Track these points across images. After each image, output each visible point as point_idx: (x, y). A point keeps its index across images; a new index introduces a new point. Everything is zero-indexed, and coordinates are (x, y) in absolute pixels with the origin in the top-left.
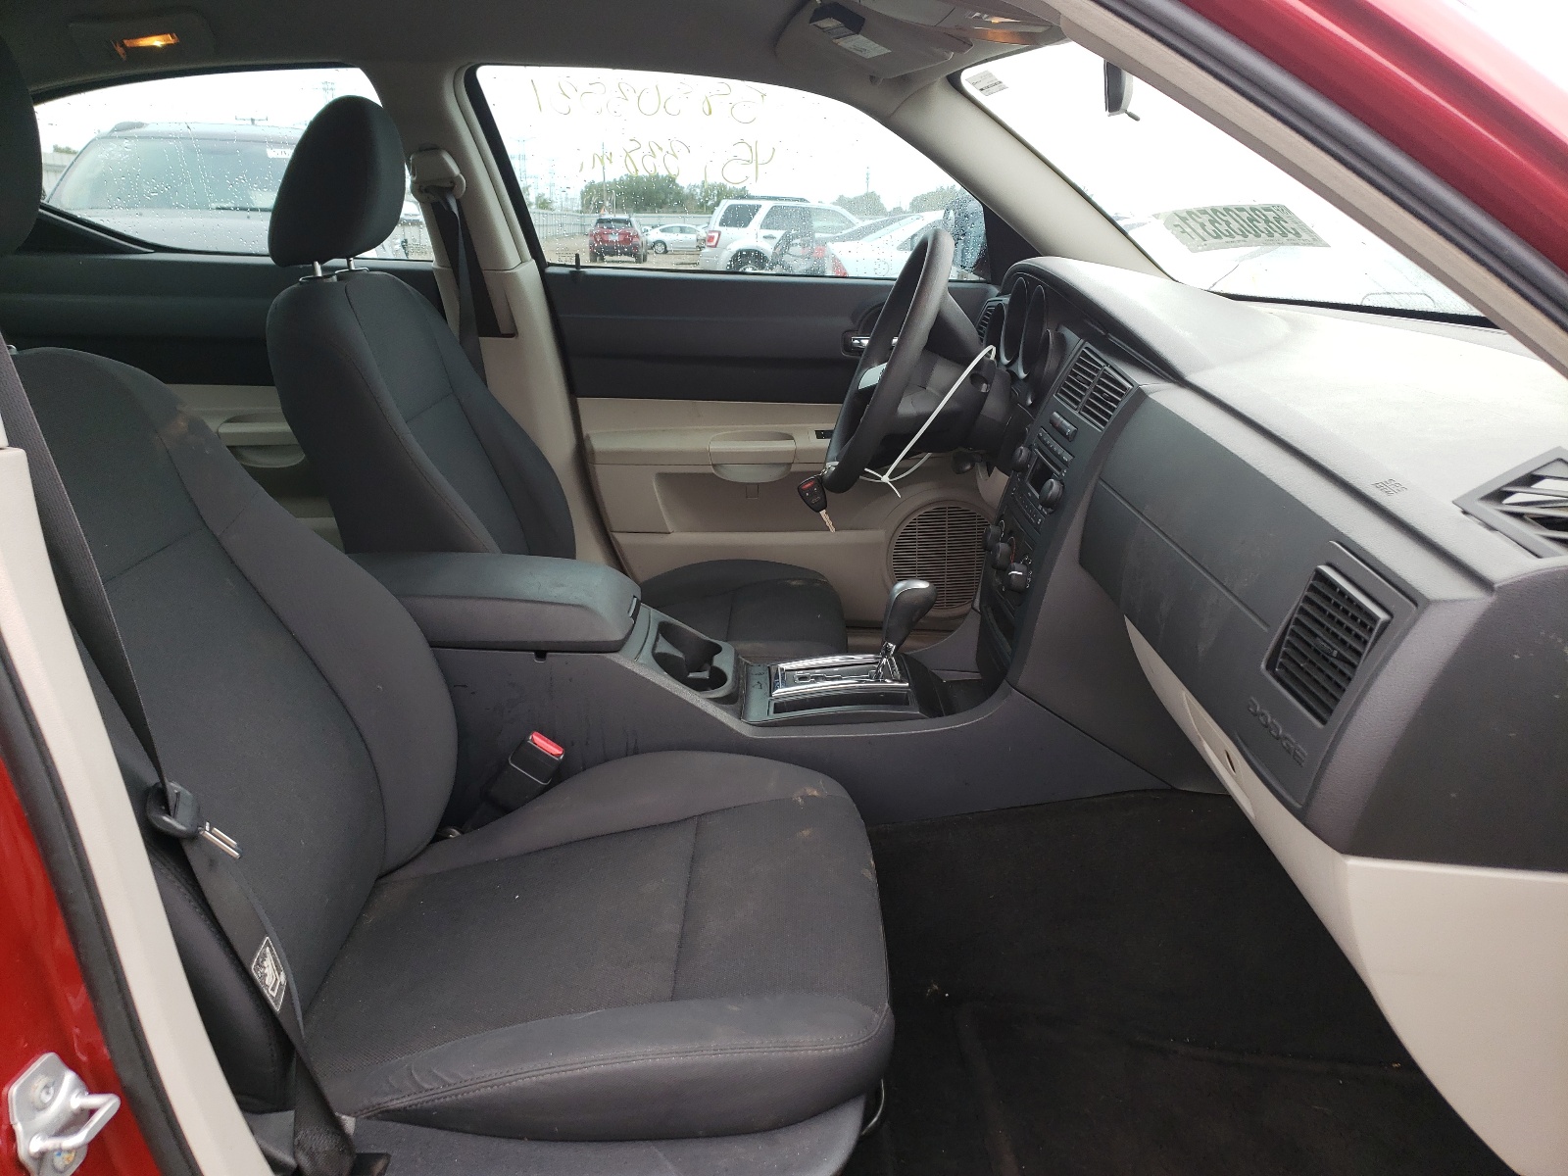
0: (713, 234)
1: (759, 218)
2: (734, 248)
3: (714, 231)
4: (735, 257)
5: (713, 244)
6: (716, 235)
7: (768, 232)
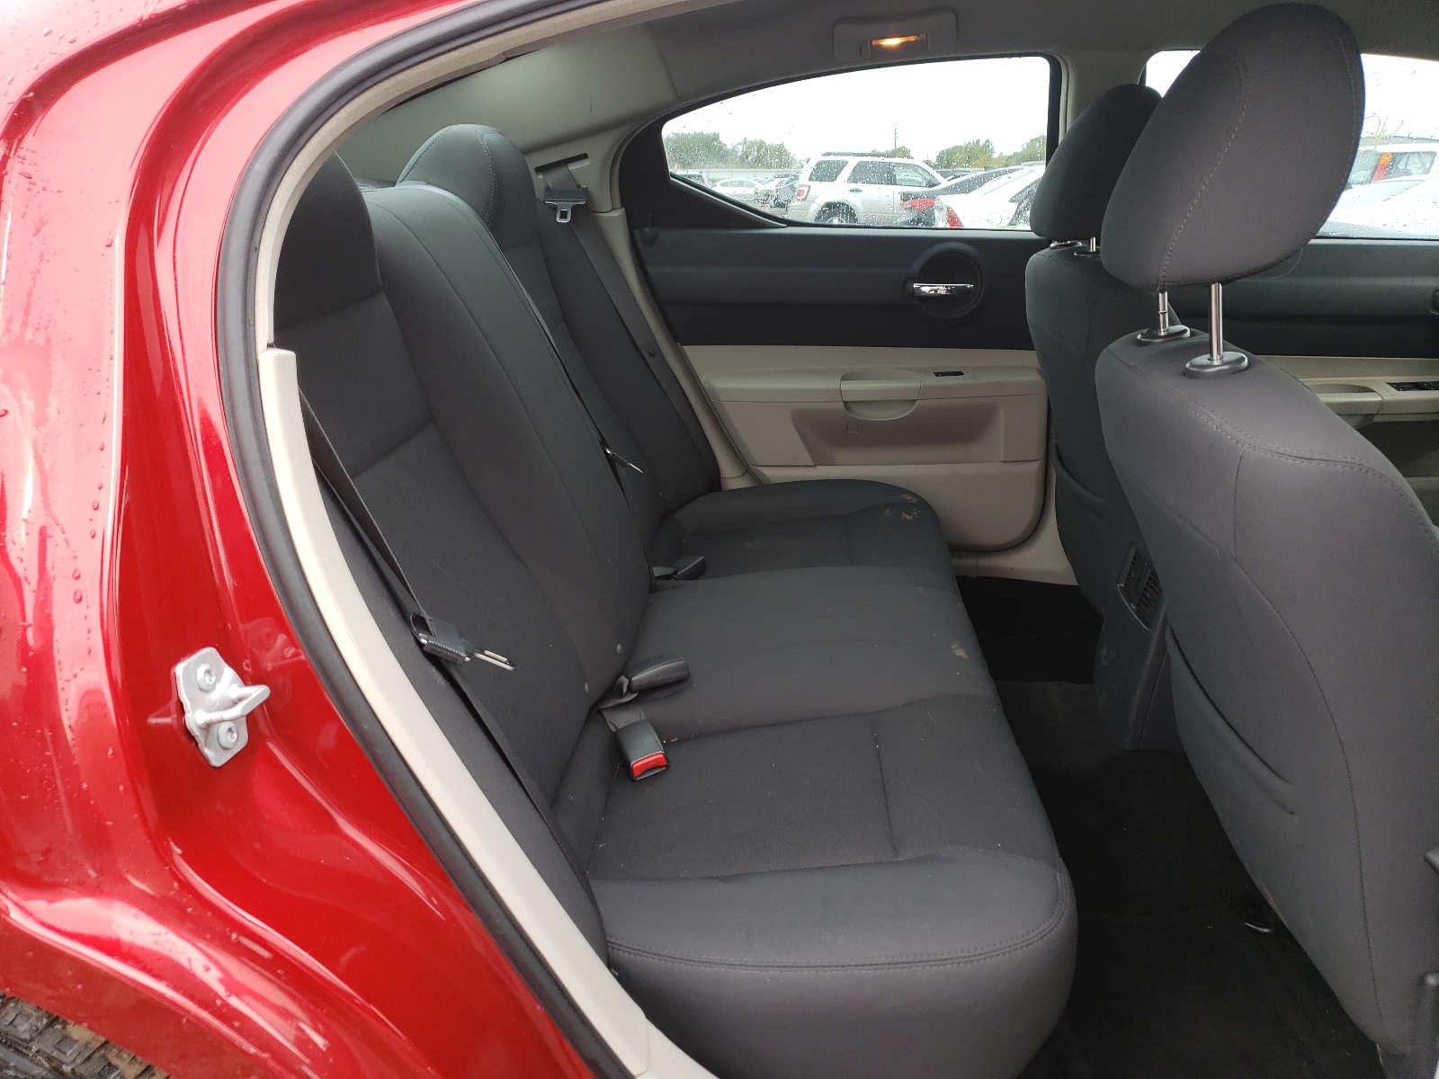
0: (803, 188)
1: (846, 173)
2: (822, 201)
3: (803, 186)
4: (822, 212)
5: (803, 197)
6: (806, 189)
7: (854, 186)
